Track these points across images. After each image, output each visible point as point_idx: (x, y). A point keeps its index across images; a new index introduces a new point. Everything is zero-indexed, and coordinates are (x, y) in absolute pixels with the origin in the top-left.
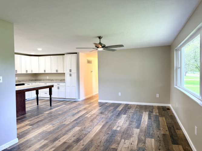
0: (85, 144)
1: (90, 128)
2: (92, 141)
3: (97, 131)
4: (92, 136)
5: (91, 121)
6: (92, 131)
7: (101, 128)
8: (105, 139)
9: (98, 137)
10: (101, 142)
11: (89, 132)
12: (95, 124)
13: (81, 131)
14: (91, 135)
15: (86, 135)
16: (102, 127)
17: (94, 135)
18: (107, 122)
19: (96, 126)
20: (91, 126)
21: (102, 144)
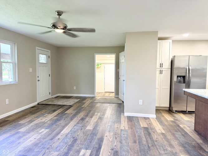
0: (76, 118)
1: (75, 130)
2: (72, 119)
3: (67, 127)
4: (71, 123)
5: (76, 139)
6: (73, 127)
7: (63, 130)
8: (60, 121)
9: (67, 122)
10: (65, 119)
11: (75, 125)
12: (69, 136)
13: (84, 126)
14: (73, 123)
15: (78, 123)
16: (61, 131)
17: (70, 123)
18: (52, 139)
19: (68, 132)
20: (75, 132)
21: (64, 118)
